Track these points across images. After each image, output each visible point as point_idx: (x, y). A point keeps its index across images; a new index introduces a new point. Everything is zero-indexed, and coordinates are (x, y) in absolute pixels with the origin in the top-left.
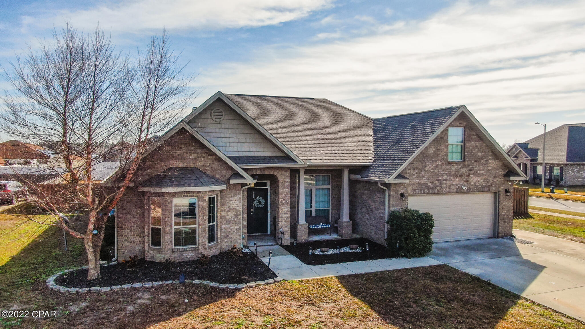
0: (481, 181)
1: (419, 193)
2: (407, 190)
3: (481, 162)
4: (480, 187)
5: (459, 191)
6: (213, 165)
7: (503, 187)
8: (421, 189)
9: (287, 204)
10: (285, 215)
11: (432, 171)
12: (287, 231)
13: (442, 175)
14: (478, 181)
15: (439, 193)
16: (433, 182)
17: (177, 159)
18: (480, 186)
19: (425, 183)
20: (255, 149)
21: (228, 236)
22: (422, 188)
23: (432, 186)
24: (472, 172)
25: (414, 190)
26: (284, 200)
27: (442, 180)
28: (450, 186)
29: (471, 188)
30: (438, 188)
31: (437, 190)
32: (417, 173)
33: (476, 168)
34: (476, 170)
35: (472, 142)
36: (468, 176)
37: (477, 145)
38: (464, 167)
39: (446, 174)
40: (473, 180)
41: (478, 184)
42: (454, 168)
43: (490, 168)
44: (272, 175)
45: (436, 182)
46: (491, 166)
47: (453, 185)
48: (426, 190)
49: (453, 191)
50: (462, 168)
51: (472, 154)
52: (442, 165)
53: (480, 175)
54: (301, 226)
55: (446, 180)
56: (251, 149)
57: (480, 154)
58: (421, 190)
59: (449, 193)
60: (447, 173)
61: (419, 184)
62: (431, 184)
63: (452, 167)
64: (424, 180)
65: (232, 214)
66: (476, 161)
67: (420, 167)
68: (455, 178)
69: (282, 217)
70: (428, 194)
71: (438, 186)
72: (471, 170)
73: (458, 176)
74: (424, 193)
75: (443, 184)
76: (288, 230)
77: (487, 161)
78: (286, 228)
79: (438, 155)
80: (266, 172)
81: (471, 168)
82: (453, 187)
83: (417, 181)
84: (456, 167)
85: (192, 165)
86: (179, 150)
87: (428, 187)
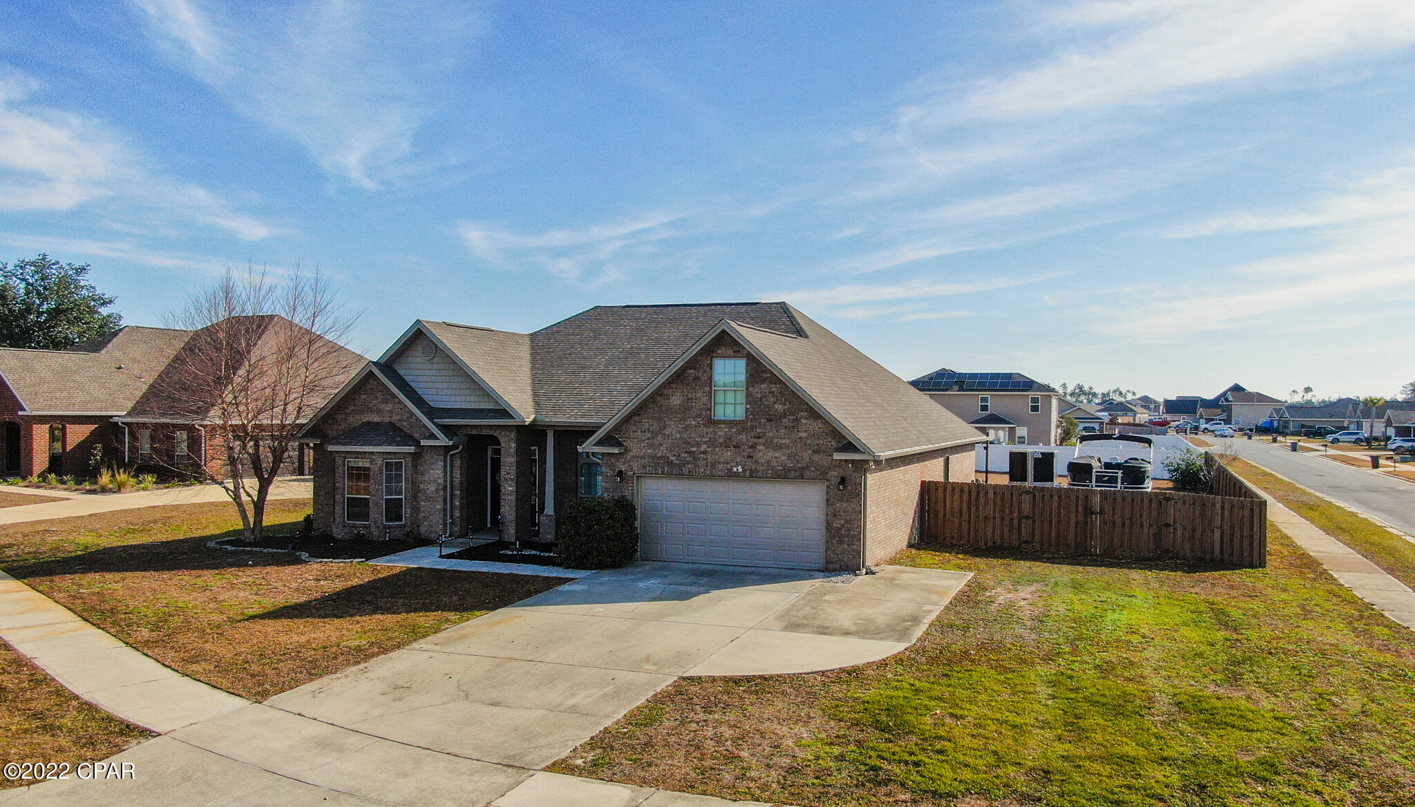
0: (783, 458)
1: (654, 472)
2: (631, 467)
3: (781, 422)
4: (778, 470)
5: (731, 476)
6: (411, 420)
7: (836, 473)
8: (657, 465)
9: (512, 480)
10: (509, 497)
11: (678, 436)
12: (511, 522)
13: (698, 445)
14: (776, 458)
15: (690, 476)
16: (679, 455)
17: (371, 411)
18: (781, 468)
19: (664, 455)
20: (472, 399)
21: (428, 517)
22: (659, 463)
23: (677, 462)
24: (761, 441)
25: (644, 467)
26: (508, 474)
27: (696, 453)
28: (713, 465)
29: (760, 471)
30: (690, 466)
31: (687, 469)
32: (648, 439)
33: (771, 434)
34: (771, 437)
35: (762, 386)
36: (753, 447)
37: (774, 389)
38: (743, 432)
39: (705, 443)
40: (764, 455)
41: (776, 465)
42: (722, 432)
43: (804, 435)
44: (492, 436)
45: (686, 455)
46: (806, 431)
47: (719, 463)
48: (666, 469)
49: (720, 473)
50: (739, 432)
51: (762, 406)
52: (697, 426)
53: (778, 447)
54: (544, 518)
55: (705, 452)
56: (468, 398)
57: (779, 407)
58: (656, 469)
59: (711, 477)
60: (706, 440)
61: (653, 457)
62: (675, 458)
63: (718, 430)
64: (662, 451)
65: (432, 488)
66: (769, 420)
67: (655, 426)
68: (725, 450)
69: (505, 500)
70: (670, 475)
71: (688, 463)
72: (758, 437)
73: (729, 447)
74: (663, 473)
75: (699, 459)
76: (513, 520)
77: (796, 420)
78: (511, 517)
79: (689, 409)
80: (485, 432)
81: (760, 433)
82: (721, 466)
83: (649, 451)
84: (727, 430)
85: (387, 420)
86: (374, 400)
87: (670, 463)
